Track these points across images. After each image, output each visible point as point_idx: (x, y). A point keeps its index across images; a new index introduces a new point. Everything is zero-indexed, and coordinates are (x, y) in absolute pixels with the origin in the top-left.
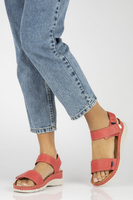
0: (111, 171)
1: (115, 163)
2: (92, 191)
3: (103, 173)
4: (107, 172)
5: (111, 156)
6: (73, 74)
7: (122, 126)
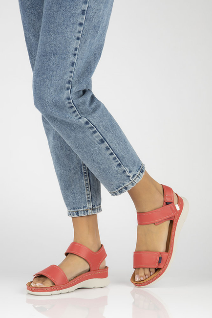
0: (157, 270)
1: (164, 259)
2: (133, 293)
3: (147, 271)
4: (153, 270)
5: (162, 248)
6: (102, 141)
7: (181, 207)
